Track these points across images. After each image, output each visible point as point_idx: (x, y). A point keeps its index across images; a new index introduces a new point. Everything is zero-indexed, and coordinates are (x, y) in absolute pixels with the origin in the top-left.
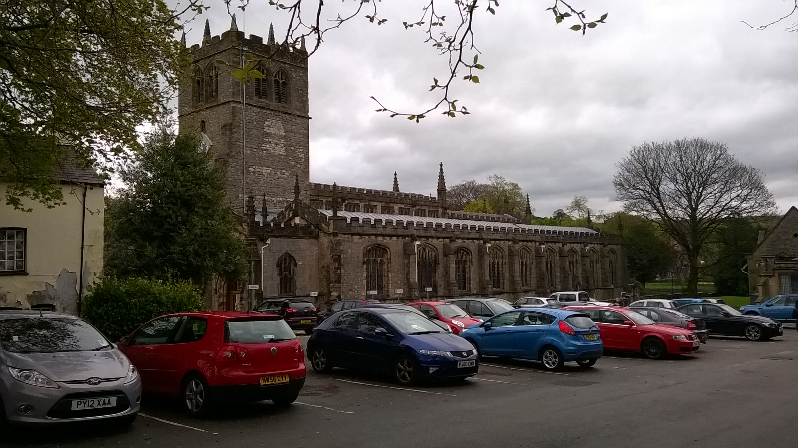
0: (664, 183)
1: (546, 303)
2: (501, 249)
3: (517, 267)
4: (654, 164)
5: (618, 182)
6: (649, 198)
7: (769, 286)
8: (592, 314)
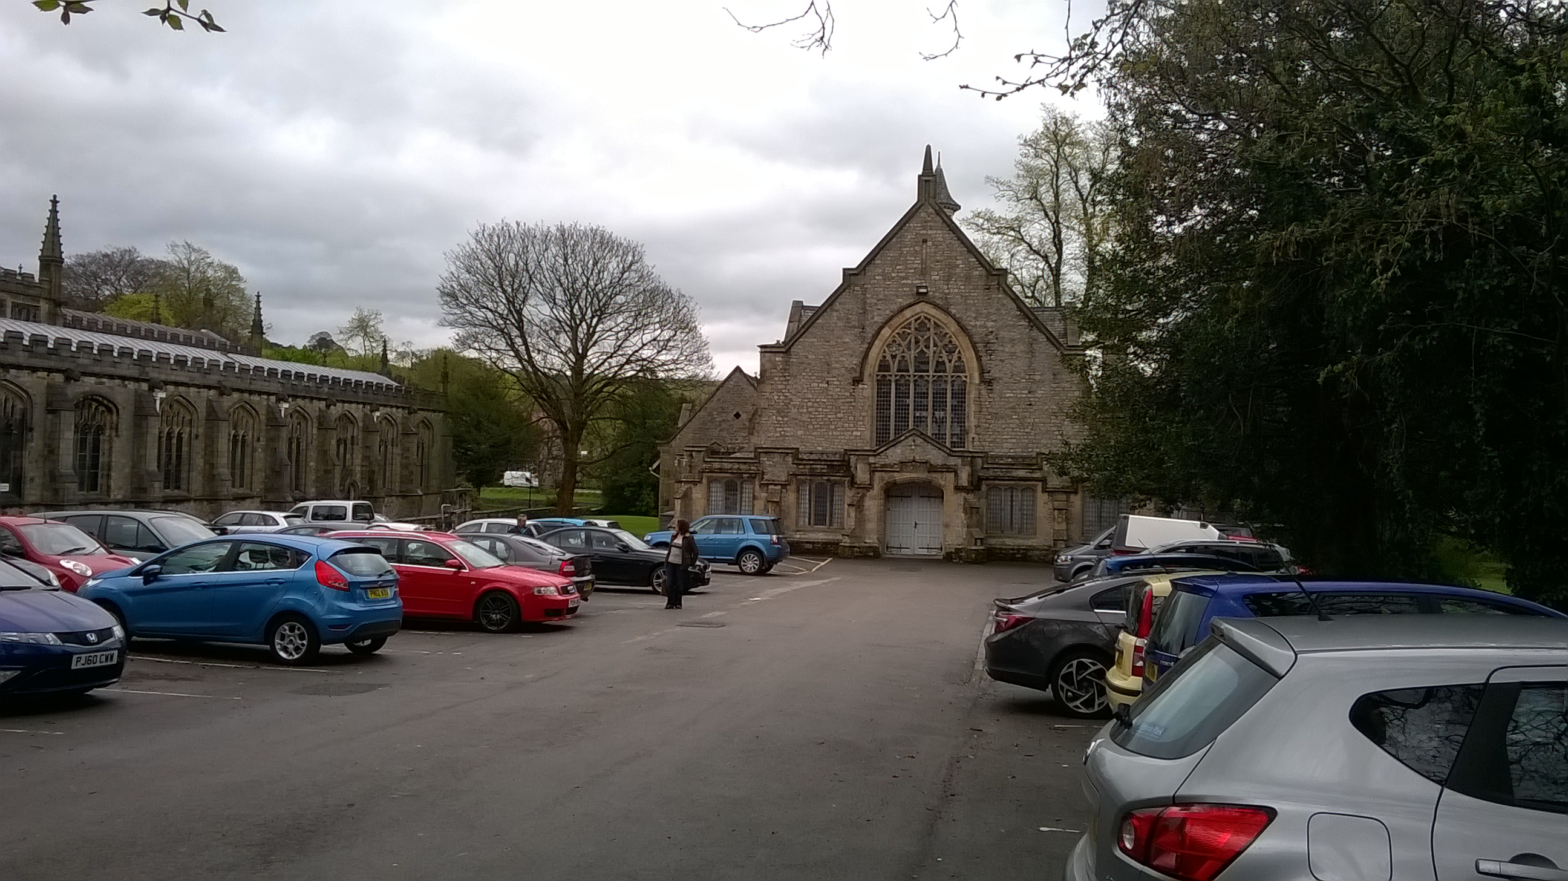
0: (531, 301)
1: (283, 524)
2: (188, 405)
3: (223, 445)
4: (517, 264)
5: (446, 290)
6: (503, 326)
7: (691, 499)
8: (383, 547)
